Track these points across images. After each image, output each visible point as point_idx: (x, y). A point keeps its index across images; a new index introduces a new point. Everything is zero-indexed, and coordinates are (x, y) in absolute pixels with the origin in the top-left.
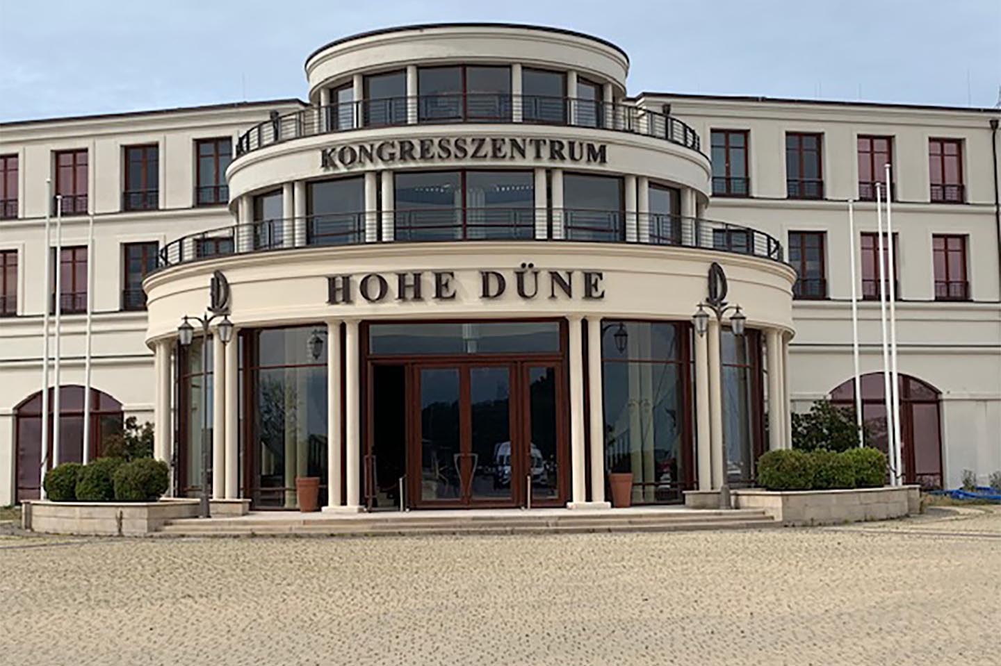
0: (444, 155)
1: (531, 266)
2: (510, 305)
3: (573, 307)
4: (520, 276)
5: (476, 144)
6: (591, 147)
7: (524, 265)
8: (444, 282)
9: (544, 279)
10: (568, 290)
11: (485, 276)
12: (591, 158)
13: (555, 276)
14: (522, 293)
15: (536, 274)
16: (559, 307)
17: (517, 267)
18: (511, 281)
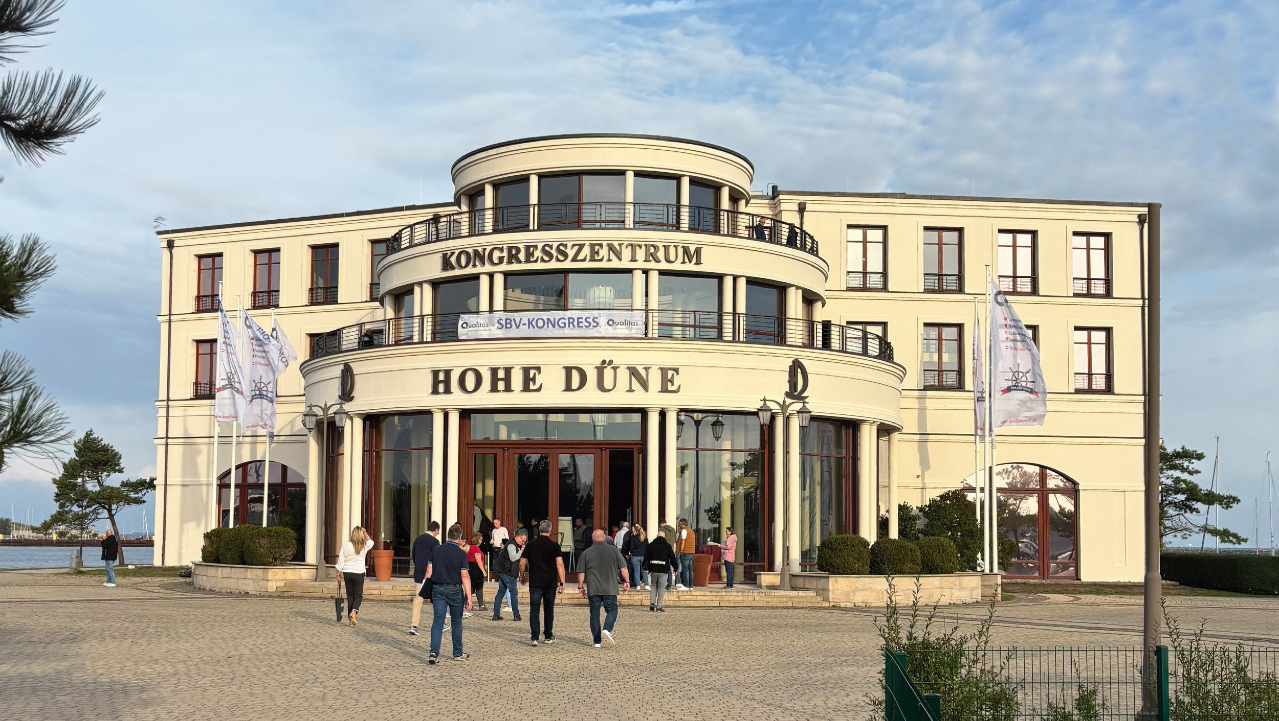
0: (546, 258)
1: (611, 362)
2: (589, 397)
3: (652, 399)
4: (600, 371)
5: (576, 248)
6: (686, 251)
7: (604, 362)
8: (531, 376)
9: (623, 375)
10: (645, 385)
11: (568, 370)
12: (686, 260)
13: (633, 372)
14: (601, 387)
15: (615, 369)
16: (638, 399)
17: (598, 362)
18: (592, 376)
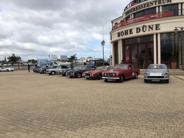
1: (145, 25)
2: (141, 33)
3: (154, 31)
4: (143, 28)
7: (143, 26)
8: (131, 31)
9: (148, 28)
10: (152, 29)
11: (137, 29)
12: (168, 2)
13: (149, 26)
14: (143, 31)
15: (146, 27)
16: (151, 32)
17: (142, 26)
18: (141, 29)
